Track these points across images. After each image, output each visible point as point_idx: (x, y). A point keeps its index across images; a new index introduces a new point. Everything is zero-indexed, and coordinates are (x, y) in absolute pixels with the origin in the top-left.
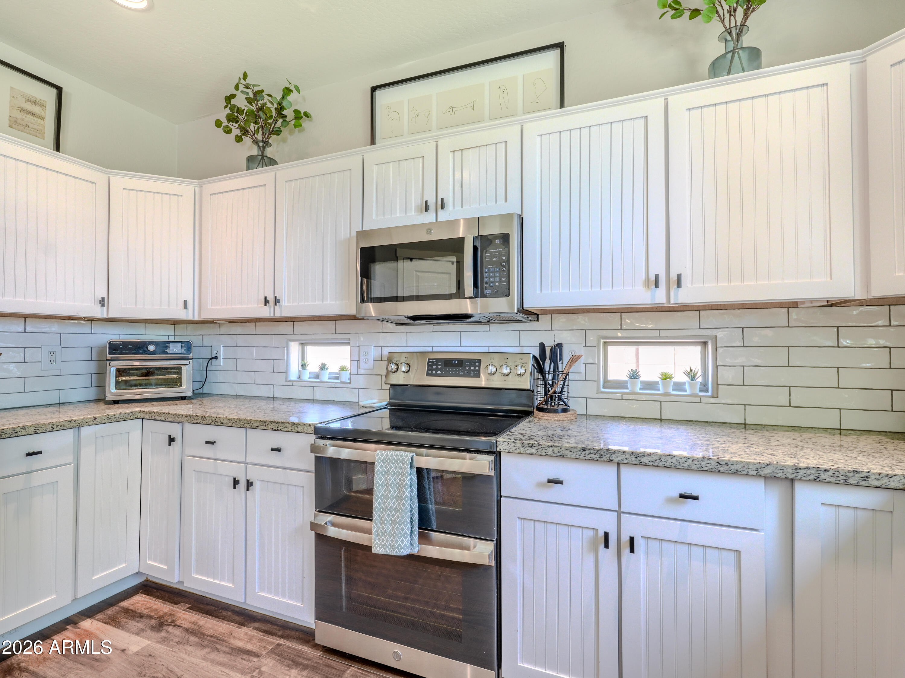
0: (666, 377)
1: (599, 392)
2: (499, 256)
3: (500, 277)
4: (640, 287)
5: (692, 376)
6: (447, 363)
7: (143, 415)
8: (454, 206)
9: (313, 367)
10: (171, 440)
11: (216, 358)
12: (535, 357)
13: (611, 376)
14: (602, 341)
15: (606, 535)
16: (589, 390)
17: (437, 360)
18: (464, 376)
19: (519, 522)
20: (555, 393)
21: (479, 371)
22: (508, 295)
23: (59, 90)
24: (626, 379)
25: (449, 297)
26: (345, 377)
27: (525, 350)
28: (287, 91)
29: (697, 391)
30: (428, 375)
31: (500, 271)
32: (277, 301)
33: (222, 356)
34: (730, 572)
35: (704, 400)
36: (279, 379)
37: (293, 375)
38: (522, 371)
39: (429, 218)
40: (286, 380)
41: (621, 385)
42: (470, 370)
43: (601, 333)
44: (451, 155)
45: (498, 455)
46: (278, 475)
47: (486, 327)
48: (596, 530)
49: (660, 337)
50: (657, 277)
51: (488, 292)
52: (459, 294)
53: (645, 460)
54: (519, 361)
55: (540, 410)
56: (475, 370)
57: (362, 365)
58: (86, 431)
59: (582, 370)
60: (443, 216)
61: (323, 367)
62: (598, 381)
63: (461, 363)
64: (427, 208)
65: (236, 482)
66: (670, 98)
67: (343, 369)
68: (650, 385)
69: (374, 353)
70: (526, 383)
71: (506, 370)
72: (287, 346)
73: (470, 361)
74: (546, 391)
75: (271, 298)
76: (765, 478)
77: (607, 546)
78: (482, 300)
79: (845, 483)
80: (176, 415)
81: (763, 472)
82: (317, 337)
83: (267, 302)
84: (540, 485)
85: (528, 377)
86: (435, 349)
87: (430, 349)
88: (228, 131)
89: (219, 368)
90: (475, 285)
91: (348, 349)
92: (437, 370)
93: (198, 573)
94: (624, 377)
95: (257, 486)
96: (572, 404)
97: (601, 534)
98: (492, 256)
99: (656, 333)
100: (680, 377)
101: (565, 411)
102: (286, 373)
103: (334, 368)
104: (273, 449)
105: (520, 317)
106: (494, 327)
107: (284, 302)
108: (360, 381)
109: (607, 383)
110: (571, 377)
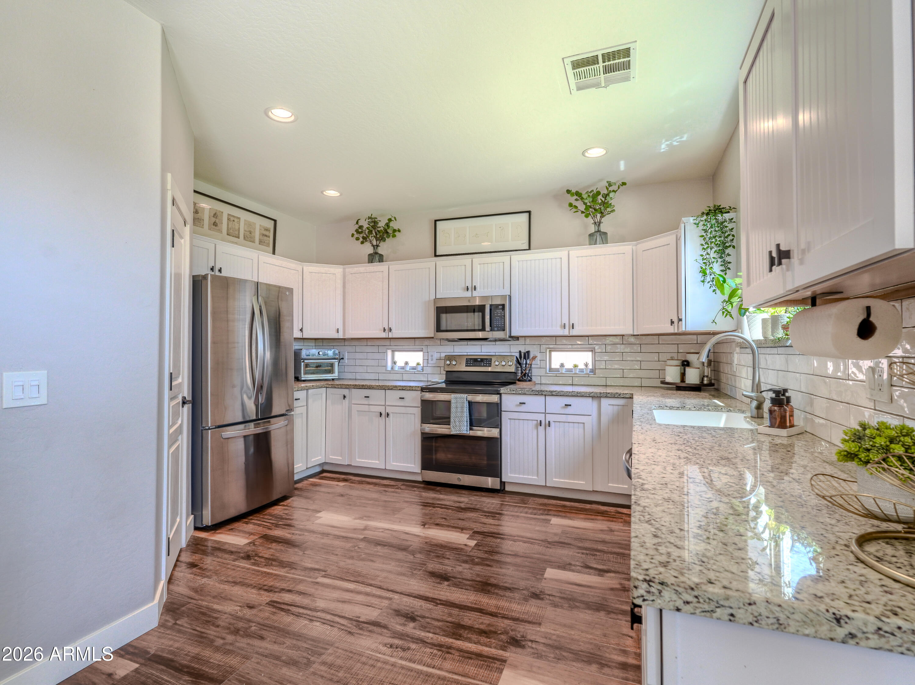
0: (576, 366)
1: (546, 373)
2: (501, 313)
3: (501, 322)
4: (559, 328)
5: (586, 365)
6: (475, 360)
7: (327, 386)
8: (480, 288)
9: (400, 363)
10: (344, 397)
11: (343, 359)
12: (516, 357)
13: (553, 366)
14: (548, 350)
15: (541, 421)
16: (542, 372)
17: (471, 359)
18: (484, 366)
19: (509, 420)
20: (526, 373)
21: (491, 364)
22: (504, 330)
23: (275, 221)
24: (559, 367)
25: (479, 330)
26: (419, 368)
27: (513, 354)
28: (390, 220)
29: (588, 372)
30: (466, 366)
31: (501, 320)
32: (390, 330)
33: (346, 357)
34: (581, 431)
35: (590, 376)
36: (383, 370)
37: (389, 368)
38: (510, 363)
39: (468, 294)
40: (386, 370)
41: (557, 370)
42: (486, 363)
43: (547, 346)
44: (479, 266)
45: (500, 394)
46: (403, 410)
47: (494, 343)
48: (537, 420)
49: (572, 348)
50: (564, 324)
51: (496, 329)
52: (483, 329)
53: (554, 393)
54: (510, 359)
55: (519, 380)
56: (489, 364)
57: (430, 362)
58: (310, 391)
59: (539, 363)
60: (475, 294)
61: (407, 363)
62: (546, 368)
63: (482, 360)
64: (468, 289)
65: (381, 414)
66: (570, 252)
67: (418, 364)
68: (569, 370)
69: (436, 356)
70: (513, 369)
71: (504, 363)
72: (386, 352)
73: (486, 359)
74: (522, 373)
75: (386, 328)
76: (592, 397)
77: (541, 425)
78: (493, 332)
79: (614, 397)
80: (347, 385)
81: (591, 395)
82: (404, 347)
83: (384, 330)
84: (517, 405)
85: (514, 366)
86: (468, 354)
87: (466, 354)
88: (357, 239)
89: (344, 364)
90: (491, 326)
91: (421, 353)
92: (470, 363)
93: (359, 459)
94: (558, 366)
95: (391, 415)
96: (534, 379)
97: (539, 422)
98: (497, 313)
99: (570, 346)
100: (582, 366)
101: (530, 381)
102: (386, 366)
103: (412, 364)
104: (400, 398)
105: (509, 339)
106: (498, 343)
107: (393, 330)
108: (428, 370)
109: (551, 370)
110: (533, 366)
